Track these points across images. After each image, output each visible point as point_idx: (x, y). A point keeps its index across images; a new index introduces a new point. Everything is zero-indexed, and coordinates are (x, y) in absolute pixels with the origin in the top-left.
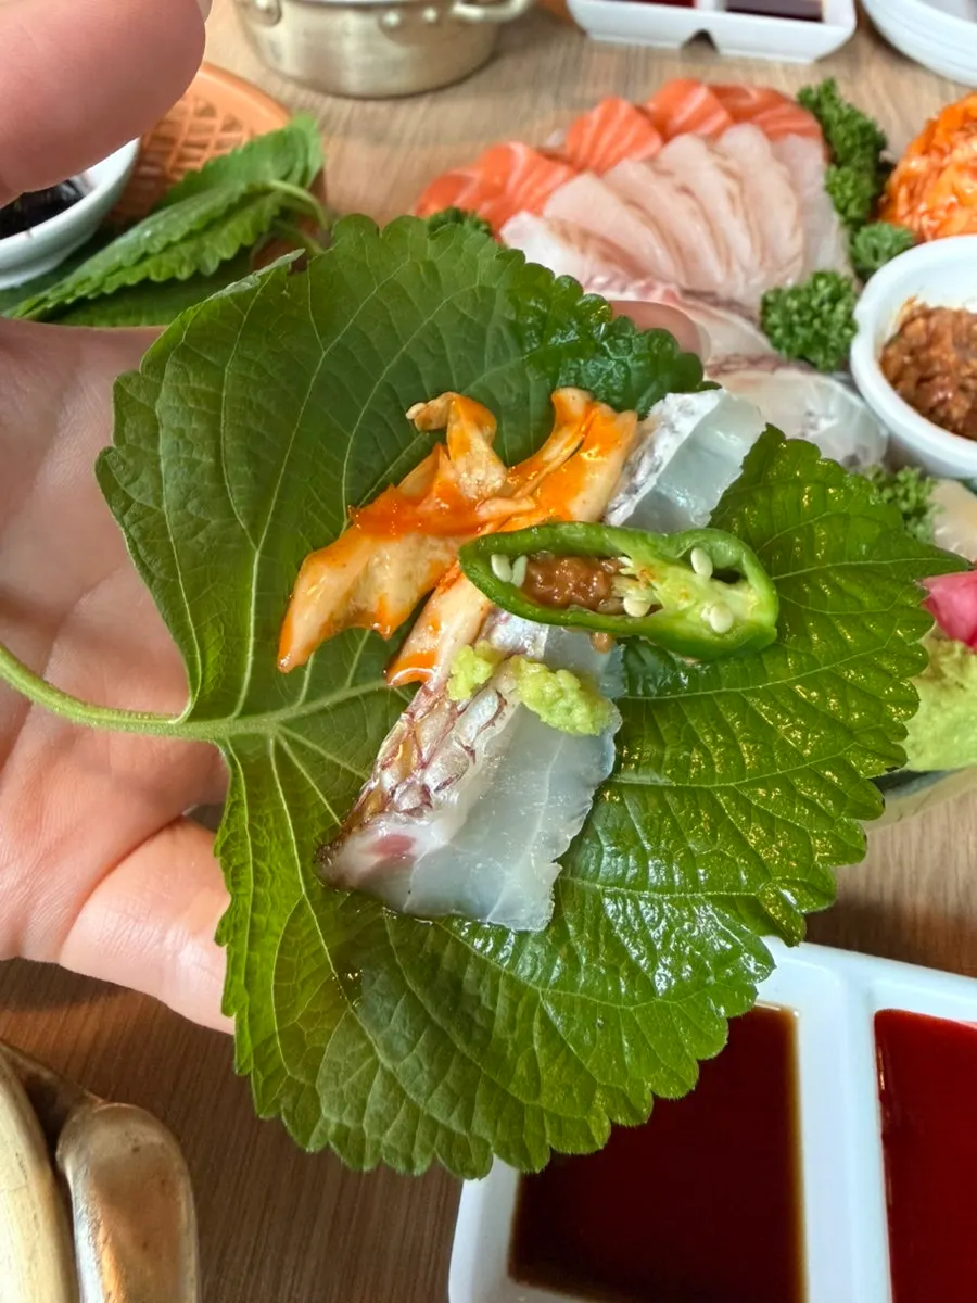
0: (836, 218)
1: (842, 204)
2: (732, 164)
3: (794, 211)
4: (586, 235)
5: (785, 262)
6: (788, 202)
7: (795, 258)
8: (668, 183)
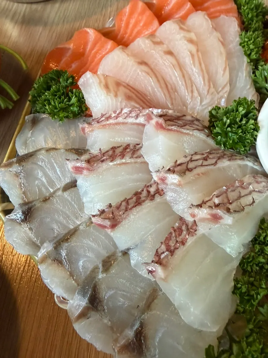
0: (246, 59)
1: (248, 52)
2: (193, 36)
3: (224, 59)
4: (118, 84)
5: (220, 89)
6: (221, 53)
7: (225, 85)
8: (160, 49)
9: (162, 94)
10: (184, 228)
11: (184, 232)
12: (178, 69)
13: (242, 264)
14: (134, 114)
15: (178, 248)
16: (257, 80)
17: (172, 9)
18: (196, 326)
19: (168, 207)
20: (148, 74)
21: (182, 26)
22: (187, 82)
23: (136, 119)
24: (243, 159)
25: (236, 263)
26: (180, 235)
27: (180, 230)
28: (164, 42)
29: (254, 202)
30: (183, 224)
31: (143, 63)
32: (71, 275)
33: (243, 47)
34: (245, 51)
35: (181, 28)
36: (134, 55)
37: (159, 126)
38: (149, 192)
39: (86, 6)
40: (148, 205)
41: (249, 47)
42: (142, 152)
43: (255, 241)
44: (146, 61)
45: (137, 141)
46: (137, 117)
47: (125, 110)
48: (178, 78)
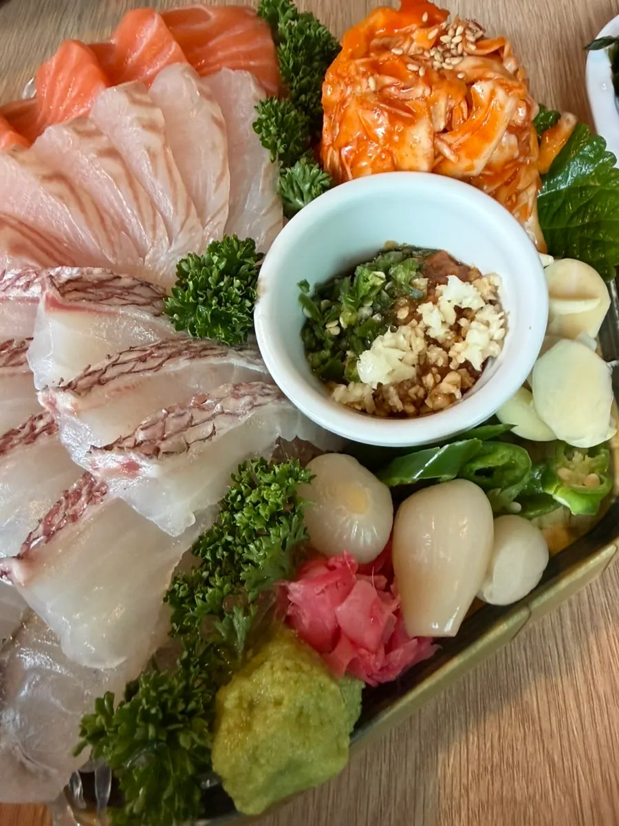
1: (270, 141)
2: (158, 115)
3: (221, 157)
5: (209, 219)
6: (215, 147)
7: (219, 212)
8: (91, 145)
9: (91, 237)
10: (85, 490)
11: (83, 499)
12: (124, 183)
13: (196, 548)
14: (23, 281)
15: (61, 528)
16: (286, 195)
17: (142, 57)
18: (86, 663)
20: (61, 197)
21: (138, 96)
22: (143, 209)
23: (25, 291)
26: (73, 504)
27: (78, 494)
28: (104, 131)
29: (213, 433)
30: (85, 484)
31: (58, 176)
33: (259, 131)
34: (262, 139)
35: (134, 102)
36: (42, 162)
38: (33, 428)
39: (12, 48)
41: (270, 131)
44: (64, 170)
45: (28, 332)
46: (28, 285)
47: (10, 274)
48: (124, 203)
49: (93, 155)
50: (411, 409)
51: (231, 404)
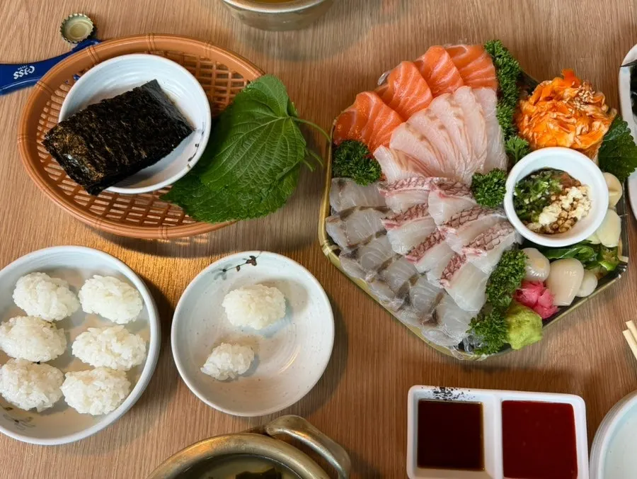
1: (502, 123)
2: (460, 111)
3: (484, 129)
4: (407, 158)
5: (480, 156)
6: (482, 125)
7: (484, 153)
8: (435, 124)
10: (458, 259)
11: (459, 262)
12: (449, 141)
13: (491, 277)
14: (420, 182)
15: (455, 271)
17: (440, 72)
19: (448, 248)
23: (422, 186)
24: (494, 213)
25: (488, 277)
26: (456, 263)
27: (456, 260)
28: (438, 117)
29: (500, 242)
30: (457, 257)
31: (423, 138)
32: (390, 288)
36: (416, 131)
37: (442, 196)
38: (435, 238)
40: (436, 247)
41: (503, 119)
42: (429, 210)
43: (499, 264)
44: (425, 135)
45: (424, 202)
46: (423, 184)
47: (413, 179)
49: (437, 129)
50: (553, 232)
51: (502, 232)
